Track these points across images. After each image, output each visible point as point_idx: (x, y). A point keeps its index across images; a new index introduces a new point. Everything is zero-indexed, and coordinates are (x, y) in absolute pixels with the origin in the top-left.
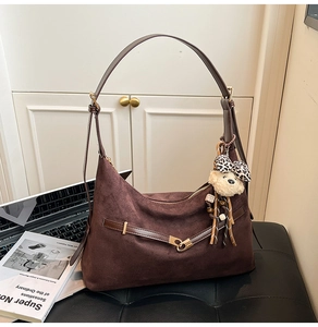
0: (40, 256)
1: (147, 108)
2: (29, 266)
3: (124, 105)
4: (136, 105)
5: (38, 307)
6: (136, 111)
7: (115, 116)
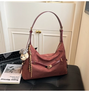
0: (13, 69)
1: (43, 33)
2: (11, 72)
3: (37, 33)
4: (40, 33)
5: (18, 80)
6: (40, 34)
7: (35, 35)
